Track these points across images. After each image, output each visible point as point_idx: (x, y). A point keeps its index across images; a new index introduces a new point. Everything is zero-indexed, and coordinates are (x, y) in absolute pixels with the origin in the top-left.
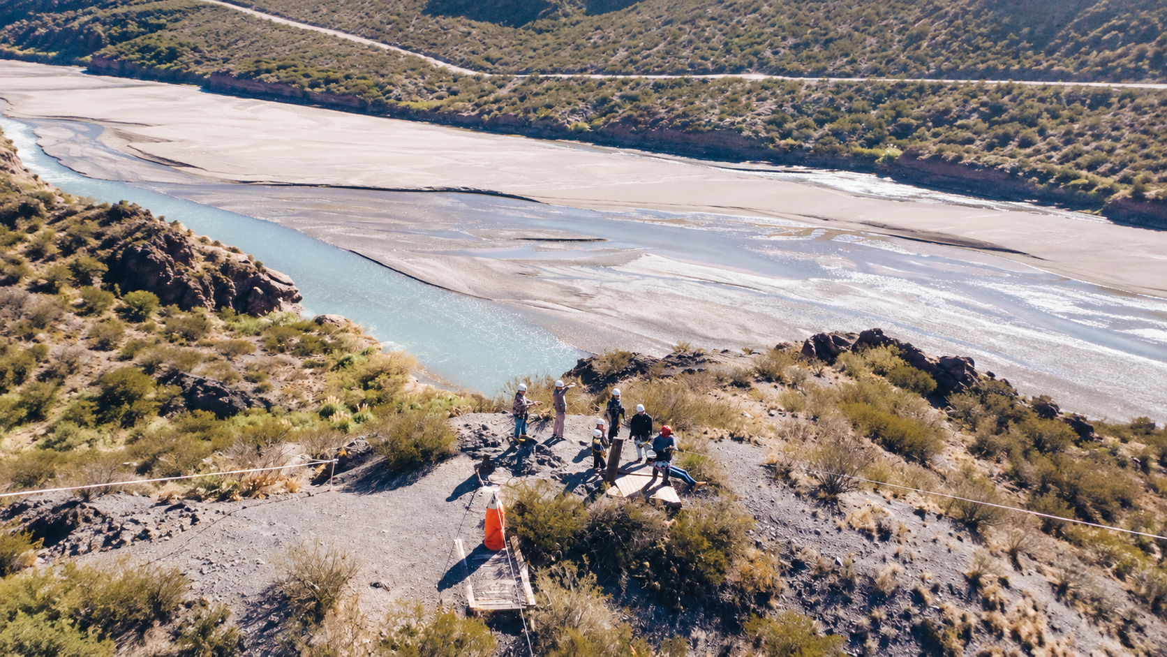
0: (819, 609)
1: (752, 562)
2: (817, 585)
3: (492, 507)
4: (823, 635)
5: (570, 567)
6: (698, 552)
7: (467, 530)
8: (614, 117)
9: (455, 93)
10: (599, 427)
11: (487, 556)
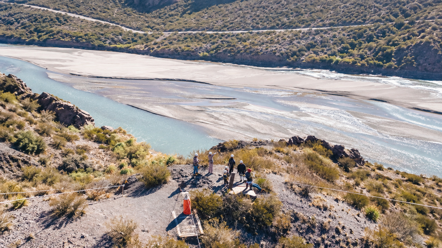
0: (304, 234)
1: (281, 218)
2: (303, 226)
3: (186, 199)
4: (305, 244)
5: (216, 220)
6: (262, 214)
7: (176, 208)
8: (220, 50)
9: (136, 41)
10: (226, 169)
11: (185, 217)
